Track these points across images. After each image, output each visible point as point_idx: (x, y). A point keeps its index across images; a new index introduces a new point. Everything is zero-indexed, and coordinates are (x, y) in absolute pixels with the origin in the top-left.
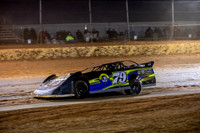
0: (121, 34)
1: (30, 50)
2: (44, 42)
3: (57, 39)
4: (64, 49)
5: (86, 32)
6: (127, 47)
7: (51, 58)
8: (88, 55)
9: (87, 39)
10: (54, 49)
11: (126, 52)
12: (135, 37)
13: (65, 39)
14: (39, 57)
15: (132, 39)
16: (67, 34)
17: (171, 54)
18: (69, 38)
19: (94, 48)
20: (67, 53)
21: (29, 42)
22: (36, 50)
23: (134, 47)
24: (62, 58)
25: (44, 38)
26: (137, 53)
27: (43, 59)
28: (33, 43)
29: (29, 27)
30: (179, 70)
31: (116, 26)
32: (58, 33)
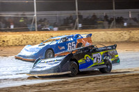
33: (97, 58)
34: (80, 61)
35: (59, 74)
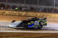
0: (35, 9)
1: (2, 11)
2: (7, 9)
3: (12, 8)
4: (14, 12)
5: (23, 7)
6: (37, 14)
7: (9, 15)
8: (23, 15)
9: (23, 9)
10: (10, 12)
11: (37, 15)
12: (40, 11)
13: (15, 9)
14: (5, 14)
15: (39, 11)
16: (16, 7)
17: (52, 18)
18: (16, 8)
19: (25, 13)
20: (15, 14)
21: (2, 8)
22: (4, 11)
23: (39, 14)
24: (13, 15)
25: (7, 7)
26: (40, 16)
27: (6, 15)
28: (3, 9)
29: (3, 3)
30: (54, 24)
31: (34, 6)
32: (13, 6)
33: (37, 23)
34: (29, 24)
35: (18, 28)
